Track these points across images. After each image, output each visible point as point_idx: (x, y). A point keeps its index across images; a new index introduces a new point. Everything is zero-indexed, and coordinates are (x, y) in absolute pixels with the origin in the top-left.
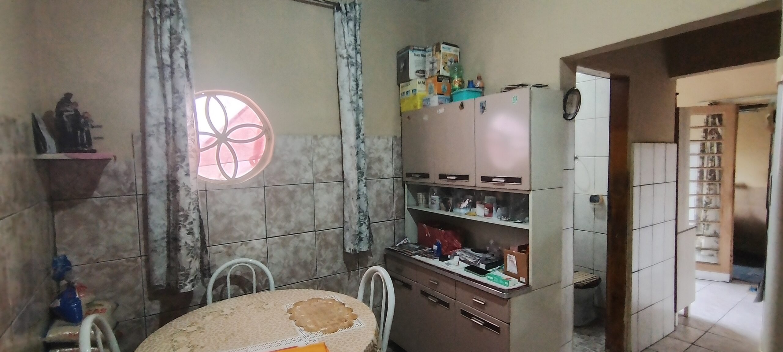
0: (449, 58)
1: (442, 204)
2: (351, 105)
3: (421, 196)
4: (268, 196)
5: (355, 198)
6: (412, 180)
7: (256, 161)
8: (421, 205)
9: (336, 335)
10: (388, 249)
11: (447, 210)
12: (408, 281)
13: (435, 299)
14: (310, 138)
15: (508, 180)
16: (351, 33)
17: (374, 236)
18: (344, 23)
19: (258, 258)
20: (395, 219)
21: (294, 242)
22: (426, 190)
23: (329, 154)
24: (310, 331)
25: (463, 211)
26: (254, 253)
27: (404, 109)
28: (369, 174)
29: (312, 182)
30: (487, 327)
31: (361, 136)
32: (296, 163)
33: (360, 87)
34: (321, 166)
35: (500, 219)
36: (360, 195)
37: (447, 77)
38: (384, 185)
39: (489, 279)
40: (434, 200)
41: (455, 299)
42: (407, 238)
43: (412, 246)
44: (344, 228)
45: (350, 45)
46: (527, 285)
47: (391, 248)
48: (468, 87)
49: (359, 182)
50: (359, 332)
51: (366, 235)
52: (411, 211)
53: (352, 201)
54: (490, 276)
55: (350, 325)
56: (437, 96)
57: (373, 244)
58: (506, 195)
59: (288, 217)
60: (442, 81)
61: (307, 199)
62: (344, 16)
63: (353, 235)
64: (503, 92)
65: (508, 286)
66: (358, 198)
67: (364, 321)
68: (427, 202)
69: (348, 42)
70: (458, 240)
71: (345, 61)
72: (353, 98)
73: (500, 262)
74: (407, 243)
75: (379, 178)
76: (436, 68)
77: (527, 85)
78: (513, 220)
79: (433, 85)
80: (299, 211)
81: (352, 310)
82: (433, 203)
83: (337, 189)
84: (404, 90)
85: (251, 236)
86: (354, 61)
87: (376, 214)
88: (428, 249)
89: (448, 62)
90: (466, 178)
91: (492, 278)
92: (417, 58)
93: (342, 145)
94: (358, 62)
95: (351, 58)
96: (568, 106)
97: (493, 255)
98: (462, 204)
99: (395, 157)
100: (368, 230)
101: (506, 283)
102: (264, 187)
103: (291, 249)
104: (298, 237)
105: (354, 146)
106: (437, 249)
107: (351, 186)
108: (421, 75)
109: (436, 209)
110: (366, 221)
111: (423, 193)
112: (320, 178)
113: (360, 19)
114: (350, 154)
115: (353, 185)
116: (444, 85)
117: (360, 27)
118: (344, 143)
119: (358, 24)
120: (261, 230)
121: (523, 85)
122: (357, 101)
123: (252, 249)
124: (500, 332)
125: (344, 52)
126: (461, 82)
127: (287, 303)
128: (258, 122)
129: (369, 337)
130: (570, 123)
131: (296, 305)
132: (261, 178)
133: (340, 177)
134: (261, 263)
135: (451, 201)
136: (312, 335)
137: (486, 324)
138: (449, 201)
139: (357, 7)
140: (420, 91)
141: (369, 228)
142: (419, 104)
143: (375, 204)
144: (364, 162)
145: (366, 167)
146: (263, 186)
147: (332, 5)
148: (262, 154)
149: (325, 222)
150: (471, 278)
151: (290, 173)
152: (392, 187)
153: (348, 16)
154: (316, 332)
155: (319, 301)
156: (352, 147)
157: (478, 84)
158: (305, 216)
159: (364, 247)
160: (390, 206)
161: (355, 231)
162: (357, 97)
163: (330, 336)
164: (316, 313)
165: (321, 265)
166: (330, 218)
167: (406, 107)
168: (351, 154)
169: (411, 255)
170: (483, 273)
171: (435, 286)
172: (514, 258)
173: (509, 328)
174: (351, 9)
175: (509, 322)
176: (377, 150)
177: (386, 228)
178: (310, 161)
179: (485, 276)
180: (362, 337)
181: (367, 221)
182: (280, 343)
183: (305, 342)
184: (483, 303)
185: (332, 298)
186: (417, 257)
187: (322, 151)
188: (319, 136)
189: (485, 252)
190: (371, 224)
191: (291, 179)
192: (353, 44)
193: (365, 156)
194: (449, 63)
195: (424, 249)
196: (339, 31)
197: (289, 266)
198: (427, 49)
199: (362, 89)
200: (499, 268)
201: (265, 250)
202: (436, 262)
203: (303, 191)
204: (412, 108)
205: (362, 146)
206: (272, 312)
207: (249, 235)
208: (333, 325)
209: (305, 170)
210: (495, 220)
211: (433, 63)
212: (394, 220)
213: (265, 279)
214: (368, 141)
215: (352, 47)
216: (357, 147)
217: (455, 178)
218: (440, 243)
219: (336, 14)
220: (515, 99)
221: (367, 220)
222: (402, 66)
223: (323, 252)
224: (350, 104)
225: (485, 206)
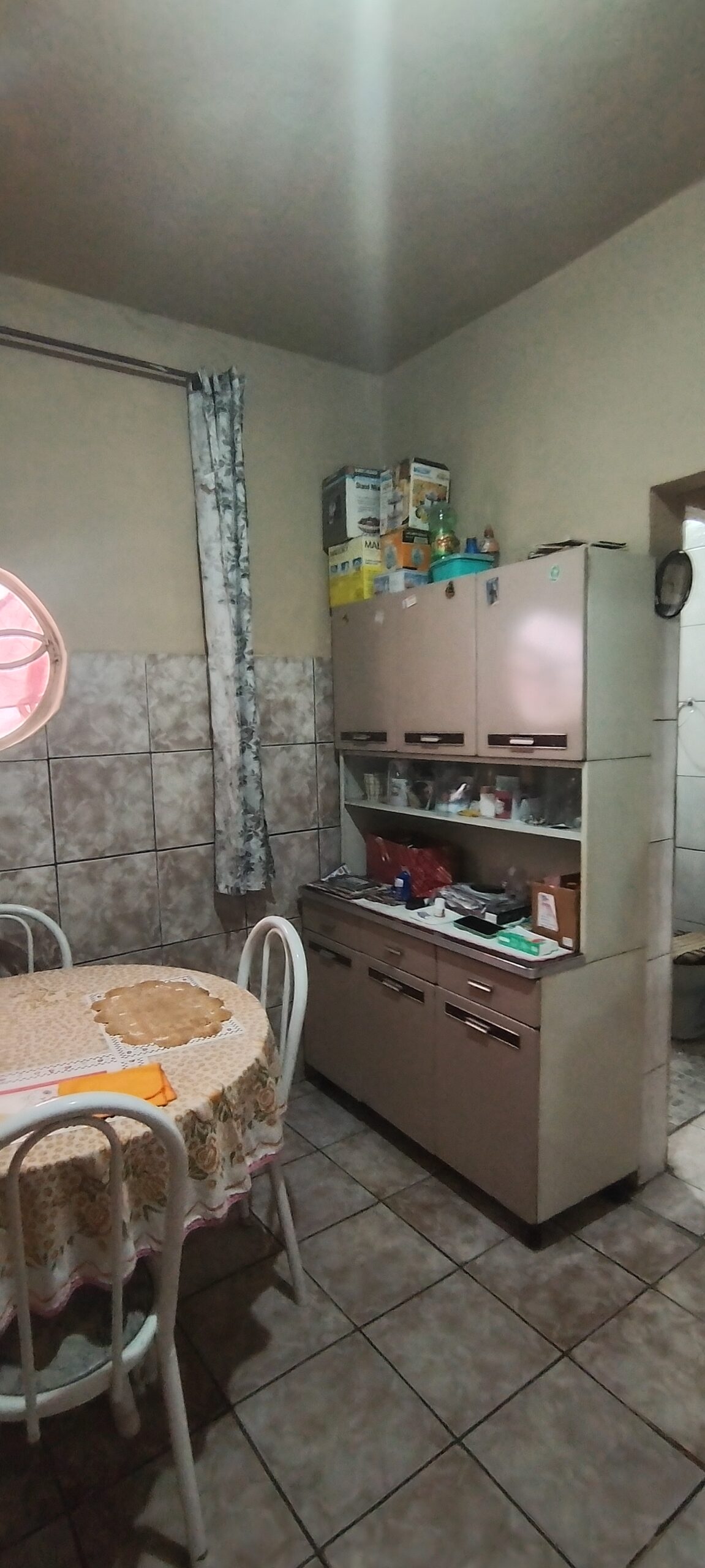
0: (428, 492)
1: (413, 796)
2: (226, 591)
3: (371, 779)
4: (56, 776)
5: (236, 782)
6: (355, 748)
7: (31, 708)
8: (372, 797)
9: (184, 1050)
10: (309, 888)
11: (423, 807)
12: (345, 951)
13: (397, 985)
14: (142, 661)
15: (541, 741)
16: (224, 438)
17: (277, 860)
18: (209, 416)
19: (38, 905)
20: (321, 827)
21: (113, 873)
22: (382, 766)
23: (183, 693)
24: (133, 1042)
25: (453, 808)
26: (31, 896)
27: (335, 602)
28: (264, 736)
29: (148, 751)
30: (494, 1037)
31: (246, 656)
32: (114, 711)
33: (244, 554)
34: (166, 717)
35: (526, 822)
36: (246, 776)
37: (423, 532)
38: (296, 759)
39: (502, 942)
40: (397, 787)
41: (436, 984)
42: (344, 866)
43: (355, 880)
44: (215, 845)
45: (222, 464)
46: (576, 951)
47: (312, 885)
48: (467, 551)
49: (243, 751)
50: (232, 1043)
51: (260, 858)
52: (350, 808)
53: (229, 789)
54: (503, 935)
55: (215, 1031)
56: (403, 572)
57: (274, 876)
58: (539, 772)
59: (99, 823)
60: (412, 541)
61: (139, 786)
62: (209, 402)
63: (233, 859)
64: (533, 558)
65: (537, 954)
66: (243, 782)
67: (244, 1023)
68: (383, 793)
69: (217, 457)
70: (444, 867)
71: (211, 499)
72: (230, 575)
73: (525, 912)
74: (344, 875)
75: (286, 743)
76: (401, 513)
77: (581, 544)
78: (552, 823)
79: (395, 549)
80: (121, 811)
81: (222, 1003)
82: (396, 794)
83: (200, 767)
84: (337, 561)
85: (24, 859)
86: (230, 497)
87: (281, 817)
88: (385, 887)
89: (426, 500)
90: (457, 739)
91: (507, 940)
92: (363, 493)
93: (208, 676)
94: (240, 500)
95: (224, 490)
96: (666, 590)
97: (513, 897)
98: (451, 795)
99: (320, 698)
100: (264, 848)
101: (534, 949)
102: (48, 759)
103: (107, 888)
104: (121, 862)
105: (233, 675)
106: (402, 886)
107: (228, 758)
108: (371, 528)
109: (400, 806)
110: (258, 830)
111: (376, 775)
112: (165, 743)
113: (241, 408)
114: (224, 693)
115: (231, 756)
116: (416, 549)
117: (242, 425)
118: (213, 669)
119: (237, 419)
120: (44, 847)
121: (572, 544)
122: (238, 583)
123: (26, 885)
124: (521, 1045)
125: (209, 479)
126: (451, 541)
127: (93, 992)
128: (35, 626)
129: (252, 1051)
130: (669, 624)
131: (110, 994)
132: (41, 742)
133: (205, 739)
134: (44, 915)
135: (430, 789)
136: (137, 1050)
137: (495, 1031)
138: (426, 789)
139: (236, 382)
140: (368, 562)
141: (265, 843)
142: (366, 589)
143: (278, 797)
144: (253, 709)
145: (258, 719)
146: (46, 758)
147: (183, 379)
148: (43, 694)
149: (177, 832)
150: (465, 939)
151: (102, 730)
152: (313, 762)
153: (216, 402)
154: (147, 1045)
155: (157, 986)
156: (228, 677)
157: (487, 546)
158: (134, 821)
159: (256, 884)
160: (310, 802)
161: (237, 849)
162: (237, 574)
163: (173, 1052)
164: (150, 1009)
165: (167, 919)
166: (186, 825)
167: (343, 596)
168: (227, 693)
169: (349, 897)
170: (489, 930)
171: (395, 959)
172: (551, 899)
173: (538, 1037)
174: (223, 388)
175: (537, 1026)
176: (281, 685)
177: (302, 847)
178: (143, 707)
179: (495, 937)
180: (237, 1053)
181: (262, 831)
182: (70, 1067)
183: (123, 1063)
184: (488, 990)
185: (184, 980)
186: (362, 902)
187: (167, 686)
188: (160, 657)
189: (501, 891)
190: (270, 837)
191: (104, 745)
192: (228, 462)
193: (256, 696)
194: (428, 503)
195: (377, 887)
196: (198, 433)
197: (103, 919)
198: (382, 474)
199: (248, 556)
200: (524, 922)
201: (52, 888)
202: (400, 912)
203: (129, 768)
204: (352, 597)
205: (249, 676)
206: (61, 1007)
207: (19, 858)
208: (180, 1031)
209: (134, 726)
210: (516, 824)
211: (394, 503)
212: (319, 829)
213: (54, 946)
214: (262, 668)
215: (224, 468)
216: (239, 679)
217: (436, 740)
218: (409, 874)
219: (192, 397)
220: (555, 571)
221: (260, 829)
222: (332, 509)
223: (172, 892)
224: (223, 590)
225: (496, 796)
